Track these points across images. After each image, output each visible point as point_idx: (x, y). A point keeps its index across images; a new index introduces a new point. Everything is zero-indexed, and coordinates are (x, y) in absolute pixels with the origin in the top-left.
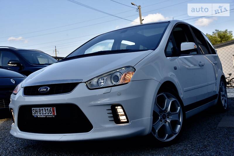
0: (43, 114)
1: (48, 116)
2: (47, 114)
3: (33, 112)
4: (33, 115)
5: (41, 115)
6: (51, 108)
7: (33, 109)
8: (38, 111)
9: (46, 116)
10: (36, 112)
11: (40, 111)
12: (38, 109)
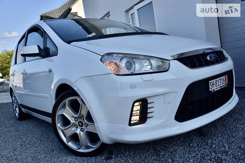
0: (219, 85)
1: (222, 86)
2: (221, 85)
3: (210, 87)
4: (210, 90)
5: (217, 87)
6: (224, 76)
7: (210, 82)
8: (215, 83)
9: (221, 87)
10: (213, 85)
11: (216, 83)
12: (215, 80)
